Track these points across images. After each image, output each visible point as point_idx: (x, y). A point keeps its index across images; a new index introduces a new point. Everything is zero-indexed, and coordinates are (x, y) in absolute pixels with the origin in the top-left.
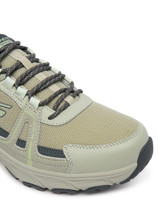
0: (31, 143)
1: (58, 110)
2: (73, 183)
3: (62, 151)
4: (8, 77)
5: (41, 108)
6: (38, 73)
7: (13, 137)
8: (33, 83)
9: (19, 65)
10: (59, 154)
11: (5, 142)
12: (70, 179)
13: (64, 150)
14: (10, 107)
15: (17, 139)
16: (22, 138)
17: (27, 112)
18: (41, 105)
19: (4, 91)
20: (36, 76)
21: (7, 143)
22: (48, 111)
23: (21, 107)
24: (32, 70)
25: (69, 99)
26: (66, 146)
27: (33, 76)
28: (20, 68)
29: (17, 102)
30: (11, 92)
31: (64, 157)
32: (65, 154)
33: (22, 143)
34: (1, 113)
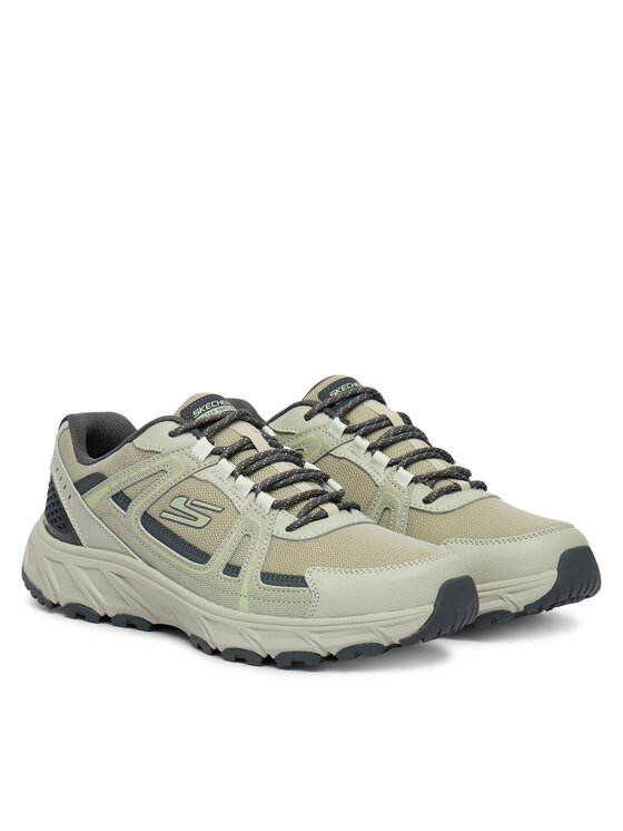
0: (250, 568)
1: (307, 518)
2: (317, 637)
3: (303, 578)
4: (224, 460)
5: (274, 511)
6: (279, 461)
7: (219, 560)
8: (266, 474)
9: (247, 444)
10: (299, 581)
11: (202, 572)
12: (310, 629)
13: (307, 576)
14: (220, 509)
15: (225, 563)
16: (236, 562)
17: (250, 516)
18: (276, 506)
19: (214, 482)
20: (274, 465)
21: (205, 572)
22: (288, 517)
23: (240, 510)
24: (266, 454)
25: (330, 508)
26: (310, 569)
27: (269, 464)
28: (247, 449)
29: (234, 501)
30: (227, 485)
31: (306, 586)
32: (308, 581)
33: (232, 570)
34: (203, 520)
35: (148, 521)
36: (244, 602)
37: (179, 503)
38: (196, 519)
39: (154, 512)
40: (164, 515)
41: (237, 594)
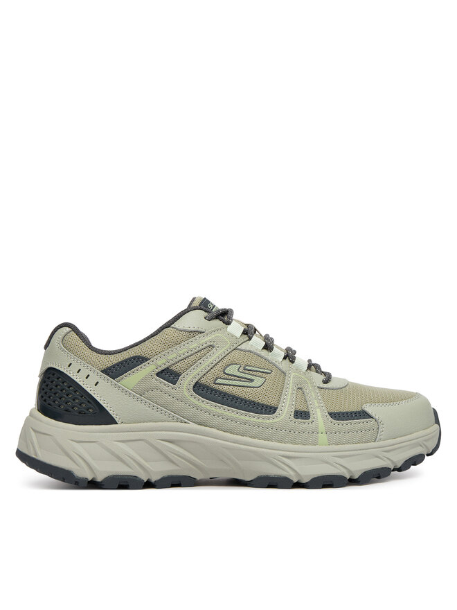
0: (318, 411)
3: (363, 412)
7: (286, 409)
10: (362, 415)
11: (272, 421)
12: (382, 449)
13: (367, 410)
15: (293, 410)
16: (302, 408)
17: (296, 374)
19: (256, 352)
21: (277, 419)
23: (284, 371)
33: (302, 415)
34: (258, 381)
35: (200, 389)
36: (323, 438)
37: (232, 370)
38: (251, 380)
39: (208, 381)
40: (219, 381)
41: (315, 432)
